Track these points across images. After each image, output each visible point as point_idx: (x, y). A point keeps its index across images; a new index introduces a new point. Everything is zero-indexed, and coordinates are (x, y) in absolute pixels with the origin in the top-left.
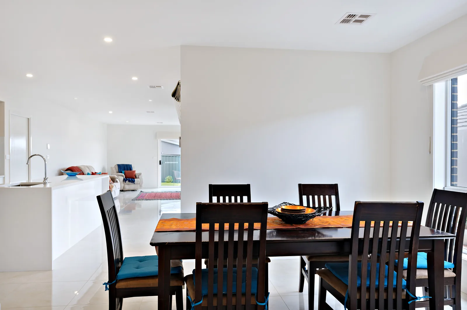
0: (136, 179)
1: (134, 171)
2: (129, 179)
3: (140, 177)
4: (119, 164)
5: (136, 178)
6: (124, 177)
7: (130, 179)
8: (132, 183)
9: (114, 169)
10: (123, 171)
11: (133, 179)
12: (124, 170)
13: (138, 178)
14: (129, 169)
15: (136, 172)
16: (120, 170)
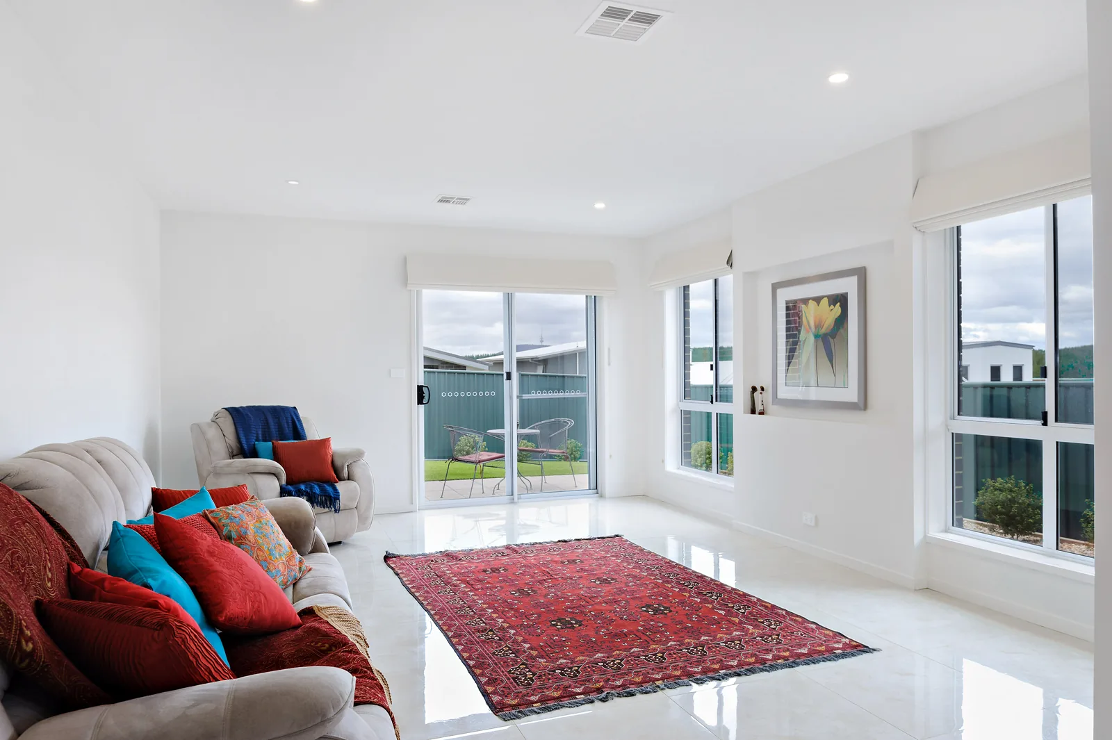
0: (340, 486)
1: (325, 443)
2: (312, 488)
3: (357, 471)
4: (237, 405)
5: (340, 479)
6: (284, 482)
7: (317, 490)
8: (327, 510)
9: (212, 433)
10: (264, 446)
11: (329, 489)
12: (265, 440)
13: (349, 479)
14: (288, 430)
15: (336, 446)
16: (248, 440)
